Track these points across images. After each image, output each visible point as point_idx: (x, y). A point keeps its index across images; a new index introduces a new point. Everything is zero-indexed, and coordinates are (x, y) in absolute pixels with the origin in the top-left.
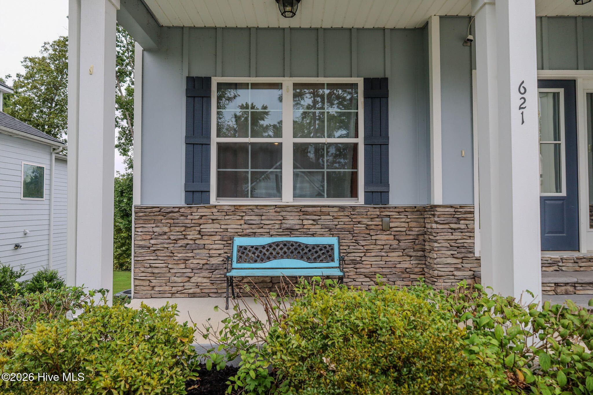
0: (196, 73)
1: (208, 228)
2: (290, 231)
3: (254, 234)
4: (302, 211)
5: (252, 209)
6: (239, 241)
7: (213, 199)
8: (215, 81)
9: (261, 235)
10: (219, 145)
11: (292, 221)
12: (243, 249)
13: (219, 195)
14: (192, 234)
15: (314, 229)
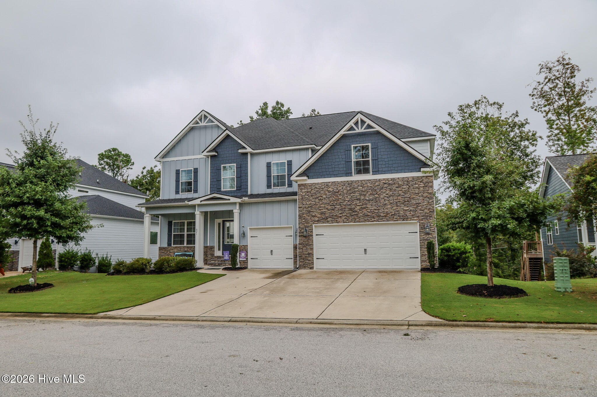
0: (170, 220)
1: (171, 251)
2: (186, 251)
3: (179, 252)
4: (188, 247)
5: (178, 247)
6: (176, 254)
7: (172, 246)
8: (173, 222)
9: (180, 252)
10: (174, 234)
11: (186, 249)
12: (176, 255)
13: (174, 244)
14: (168, 252)
15: (190, 251)
